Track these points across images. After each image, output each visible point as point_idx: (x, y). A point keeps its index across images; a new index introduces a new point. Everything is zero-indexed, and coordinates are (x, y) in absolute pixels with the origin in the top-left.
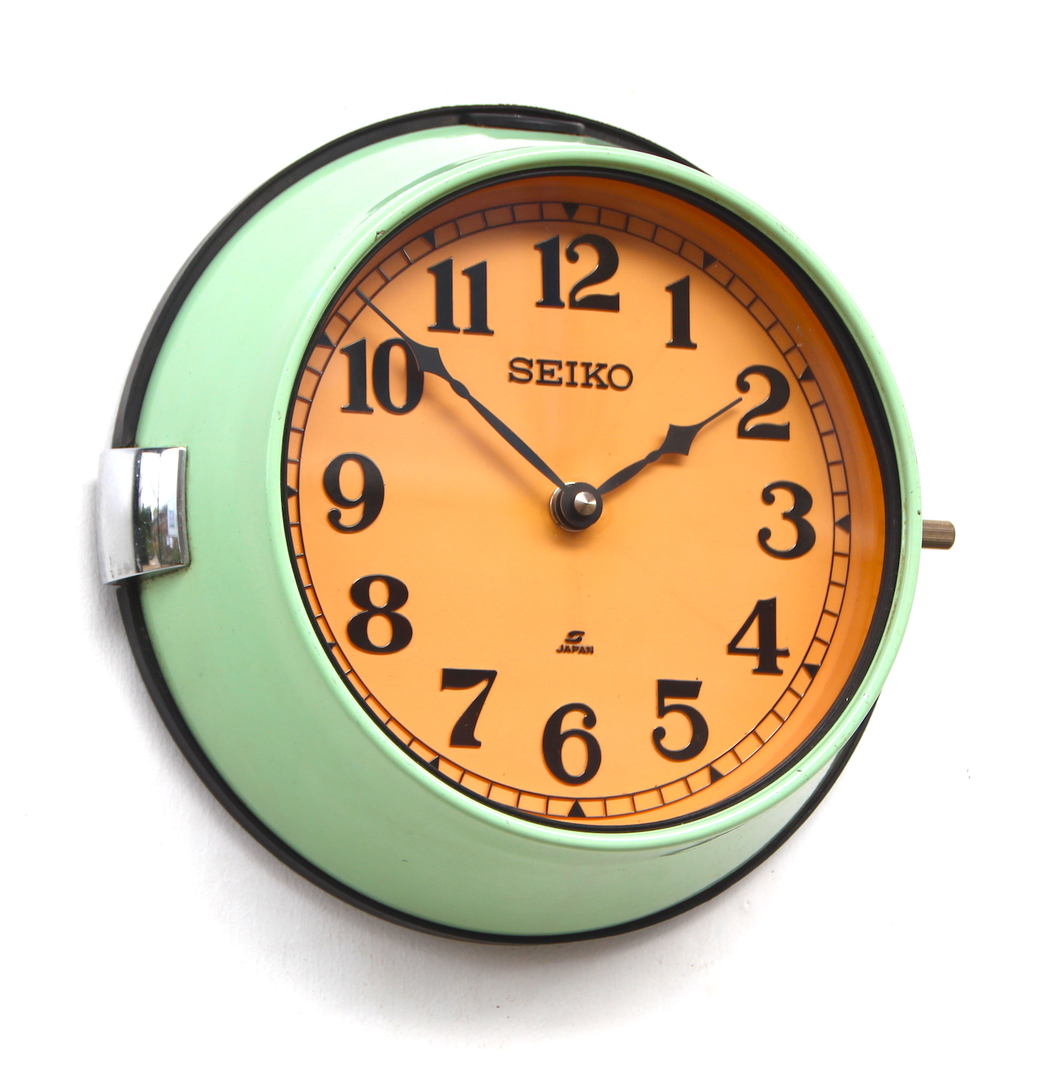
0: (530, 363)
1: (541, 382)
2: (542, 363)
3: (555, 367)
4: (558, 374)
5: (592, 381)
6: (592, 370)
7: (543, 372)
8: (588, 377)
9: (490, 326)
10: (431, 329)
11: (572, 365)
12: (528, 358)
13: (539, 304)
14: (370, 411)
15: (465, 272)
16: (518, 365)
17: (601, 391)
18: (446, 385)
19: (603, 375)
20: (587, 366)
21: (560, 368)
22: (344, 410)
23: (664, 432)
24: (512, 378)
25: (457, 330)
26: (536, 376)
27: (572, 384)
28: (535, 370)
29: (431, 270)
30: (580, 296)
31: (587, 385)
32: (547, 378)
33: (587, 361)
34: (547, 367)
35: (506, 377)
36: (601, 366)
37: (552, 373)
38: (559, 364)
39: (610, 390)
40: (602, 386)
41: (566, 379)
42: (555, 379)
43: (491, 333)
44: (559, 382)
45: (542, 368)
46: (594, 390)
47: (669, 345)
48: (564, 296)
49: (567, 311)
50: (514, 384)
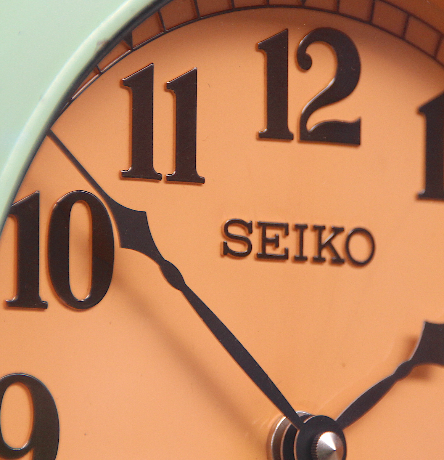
0: (248, 227)
1: (263, 256)
2: (264, 226)
3: (279, 233)
4: (284, 243)
5: (326, 254)
6: (326, 236)
7: (265, 241)
8: (321, 247)
9: (201, 171)
10: (125, 176)
11: (301, 228)
12: (248, 220)
13: (262, 136)
14: (43, 306)
15: (170, 87)
16: (234, 230)
17: (336, 269)
18: (154, 267)
19: (338, 243)
20: (319, 229)
21: (287, 234)
22: (10, 305)
23: (418, 331)
24: (226, 252)
25: (157, 177)
26: (256, 249)
27: (301, 259)
28: (255, 238)
29: (125, 84)
30: (312, 124)
31: (319, 260)
32: (269, 250)
33: (320, 223)
34: (270, 234)
35: (218, 249)
36: (337, 231)
37: (275, 242)
38: (284, 227)
39: (346, 267)
40: (337, 261)
41: (293, 252)
42: (279, 252)
43: (201, 181)
44: (284, 257)
45: (264, 234)
46: (326, 267)
47: (421, 197)
48: (293, 125)
49: (295, 145)
50: (227, 260)
